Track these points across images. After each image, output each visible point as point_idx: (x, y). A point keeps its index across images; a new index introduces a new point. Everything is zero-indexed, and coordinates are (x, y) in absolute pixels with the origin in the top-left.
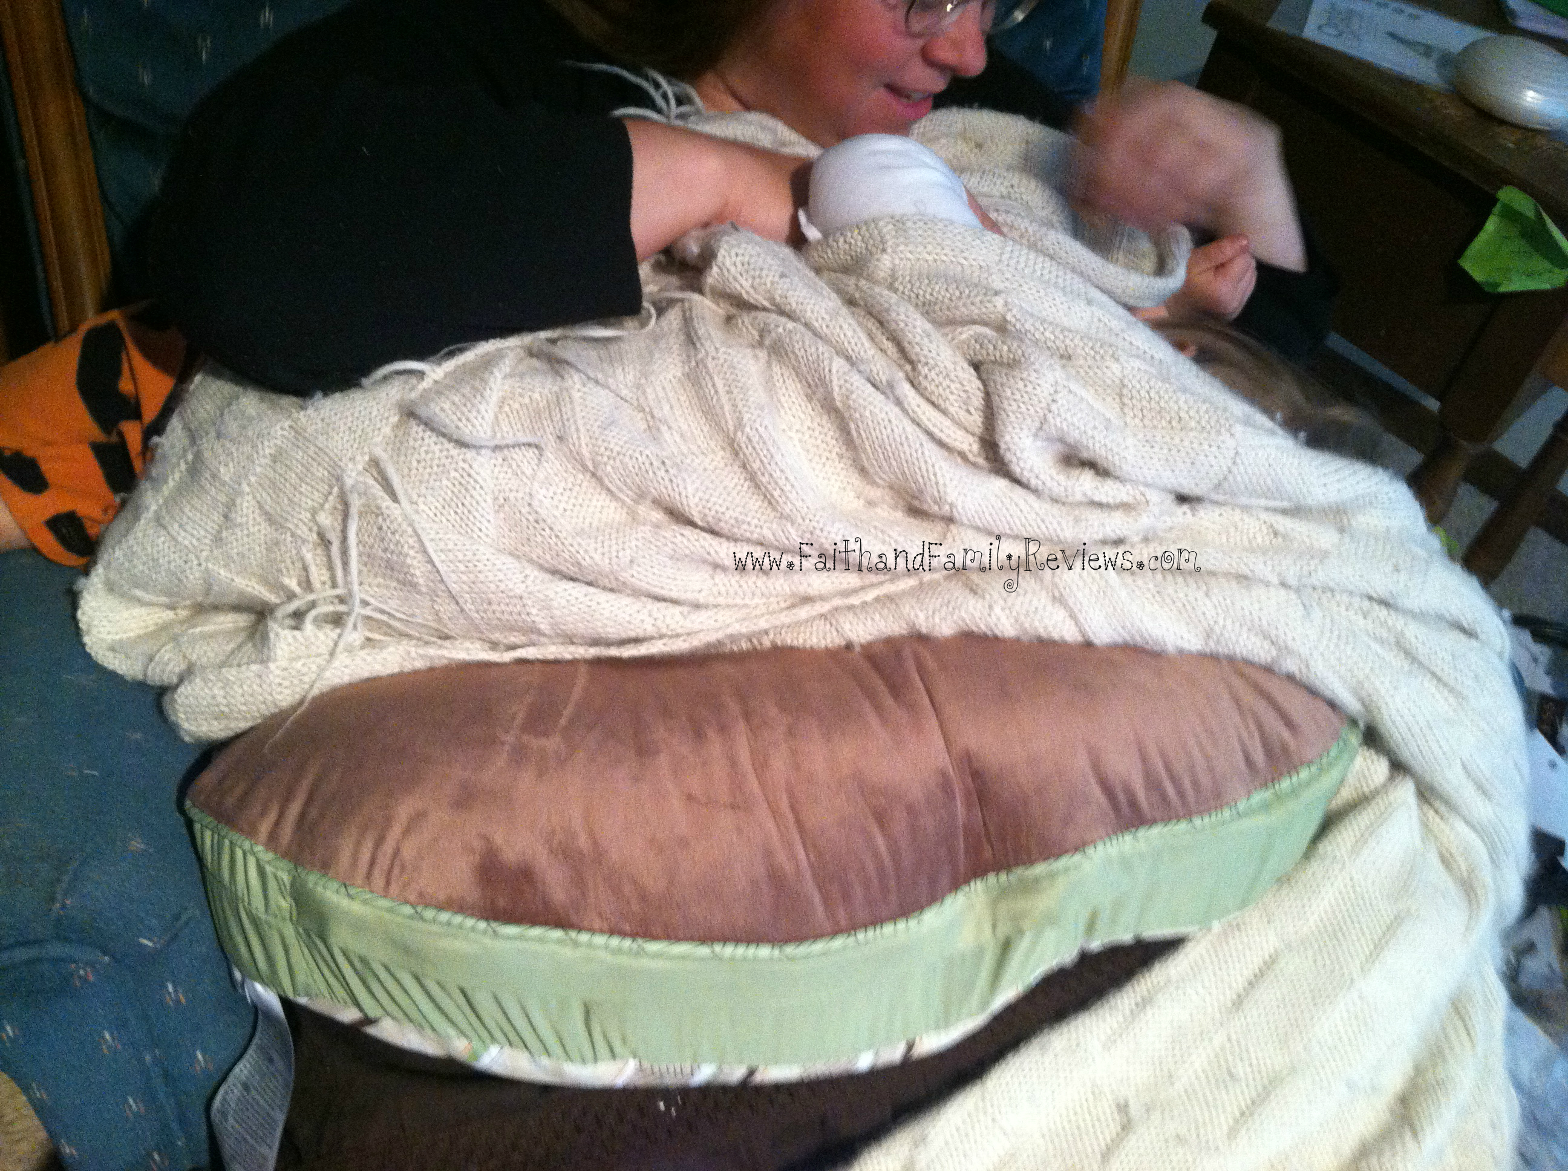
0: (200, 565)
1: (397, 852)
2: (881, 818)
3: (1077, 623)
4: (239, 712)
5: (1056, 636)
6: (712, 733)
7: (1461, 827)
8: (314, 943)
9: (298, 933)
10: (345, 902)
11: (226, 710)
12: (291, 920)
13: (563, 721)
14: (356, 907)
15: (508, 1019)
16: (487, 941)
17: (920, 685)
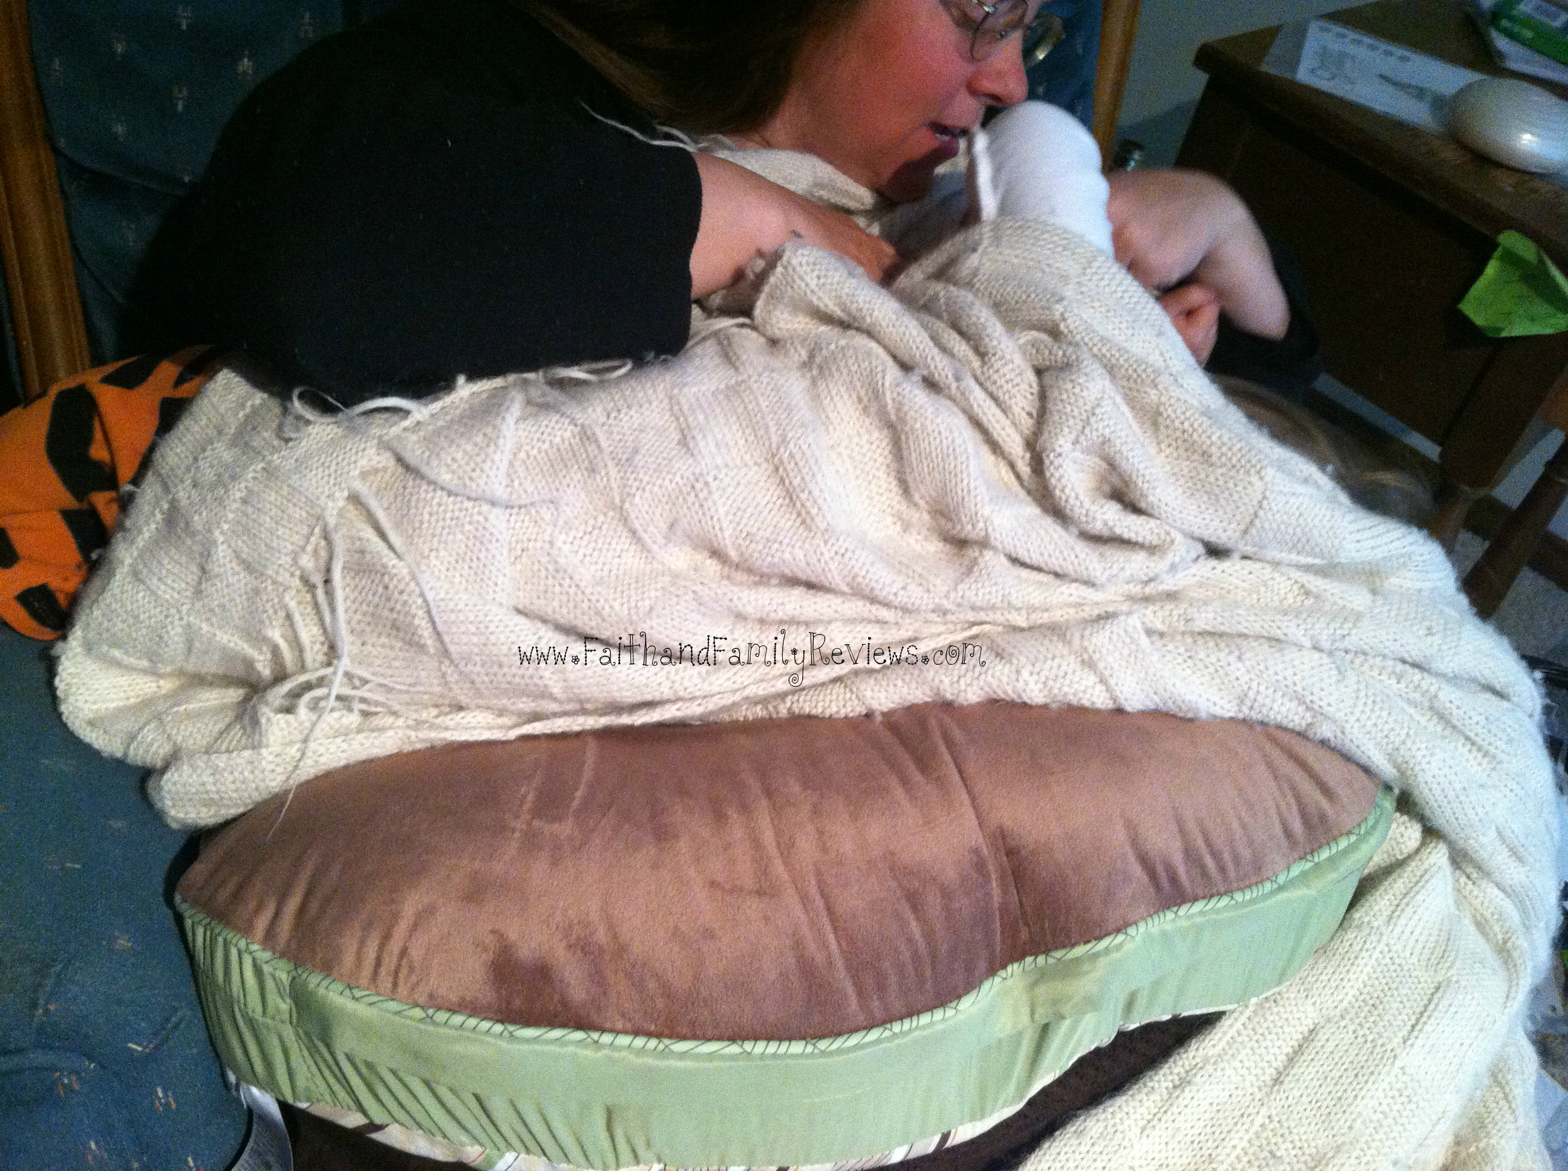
0: (181, 619)
1: (404, 952)
2: (914, 900)
3: (1108, 689)
4: (230, 799)
5: (1086, 703)
6: (733, 814)
7: (1493, 892)
8: (315, 1046)
9: (297, 1034)
10: (350, 1005)
11: (216, 797)
12: (291, 1022)
13: (575, 804)
14: (361, 1009)
15: (526, 1125)
16: (504, 1045)
17: (948, 758)
